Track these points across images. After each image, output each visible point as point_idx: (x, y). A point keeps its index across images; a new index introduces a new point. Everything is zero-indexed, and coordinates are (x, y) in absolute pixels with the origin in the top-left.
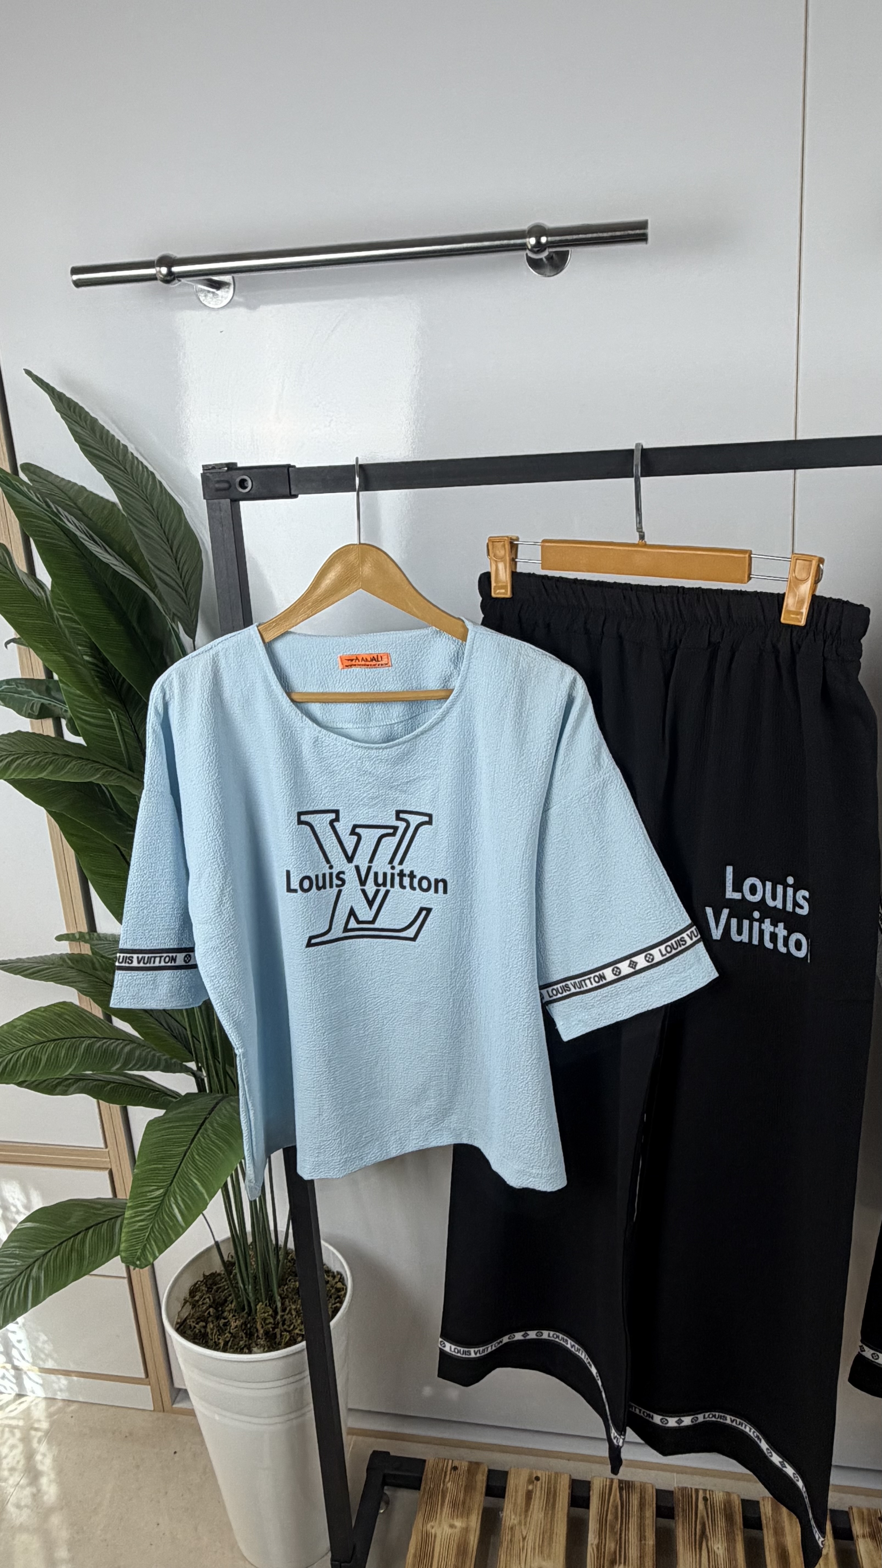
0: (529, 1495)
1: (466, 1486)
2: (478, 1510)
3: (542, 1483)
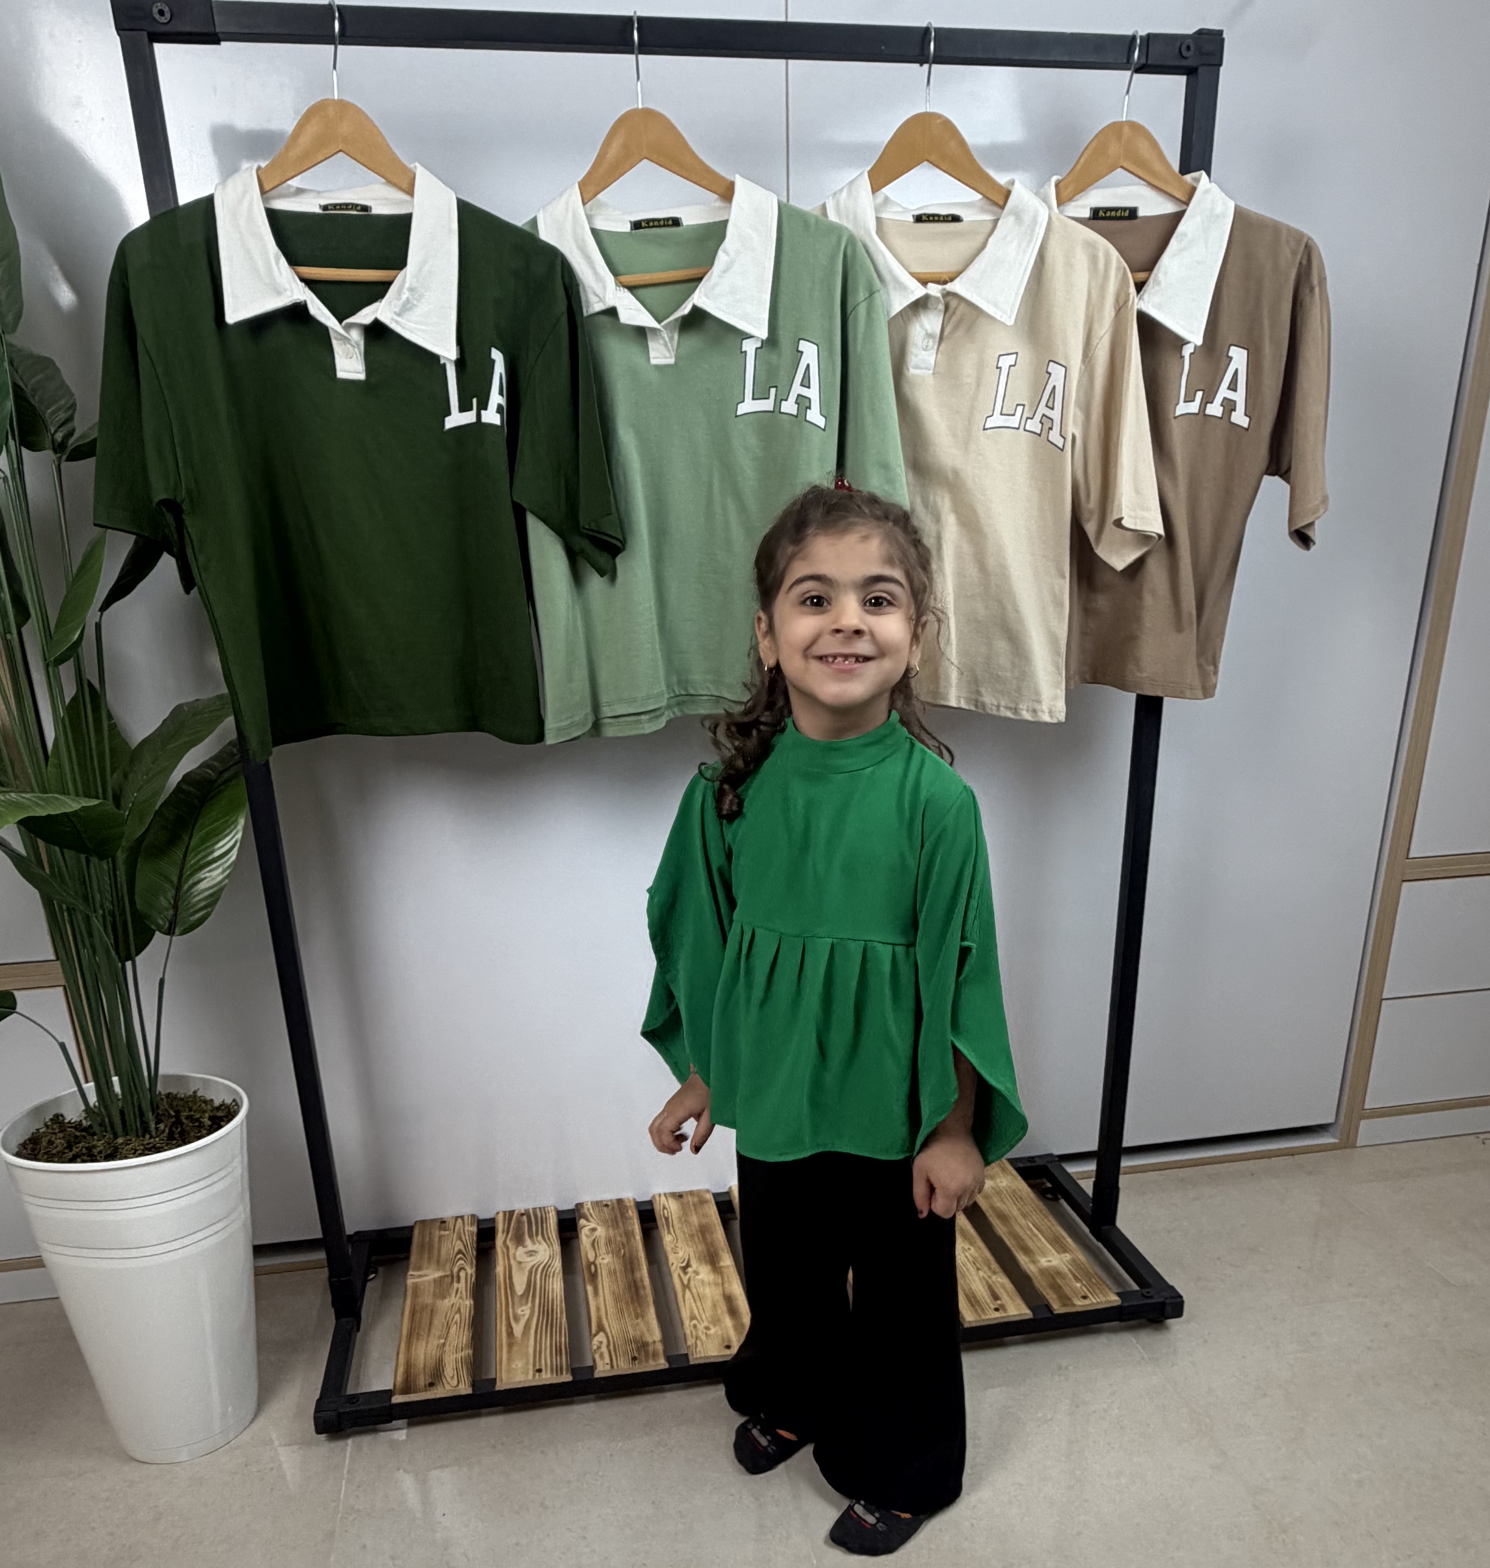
0: (996, 1297)
1: (1060, 1287)
2: (1034, 1275)
3: (990, 1308)
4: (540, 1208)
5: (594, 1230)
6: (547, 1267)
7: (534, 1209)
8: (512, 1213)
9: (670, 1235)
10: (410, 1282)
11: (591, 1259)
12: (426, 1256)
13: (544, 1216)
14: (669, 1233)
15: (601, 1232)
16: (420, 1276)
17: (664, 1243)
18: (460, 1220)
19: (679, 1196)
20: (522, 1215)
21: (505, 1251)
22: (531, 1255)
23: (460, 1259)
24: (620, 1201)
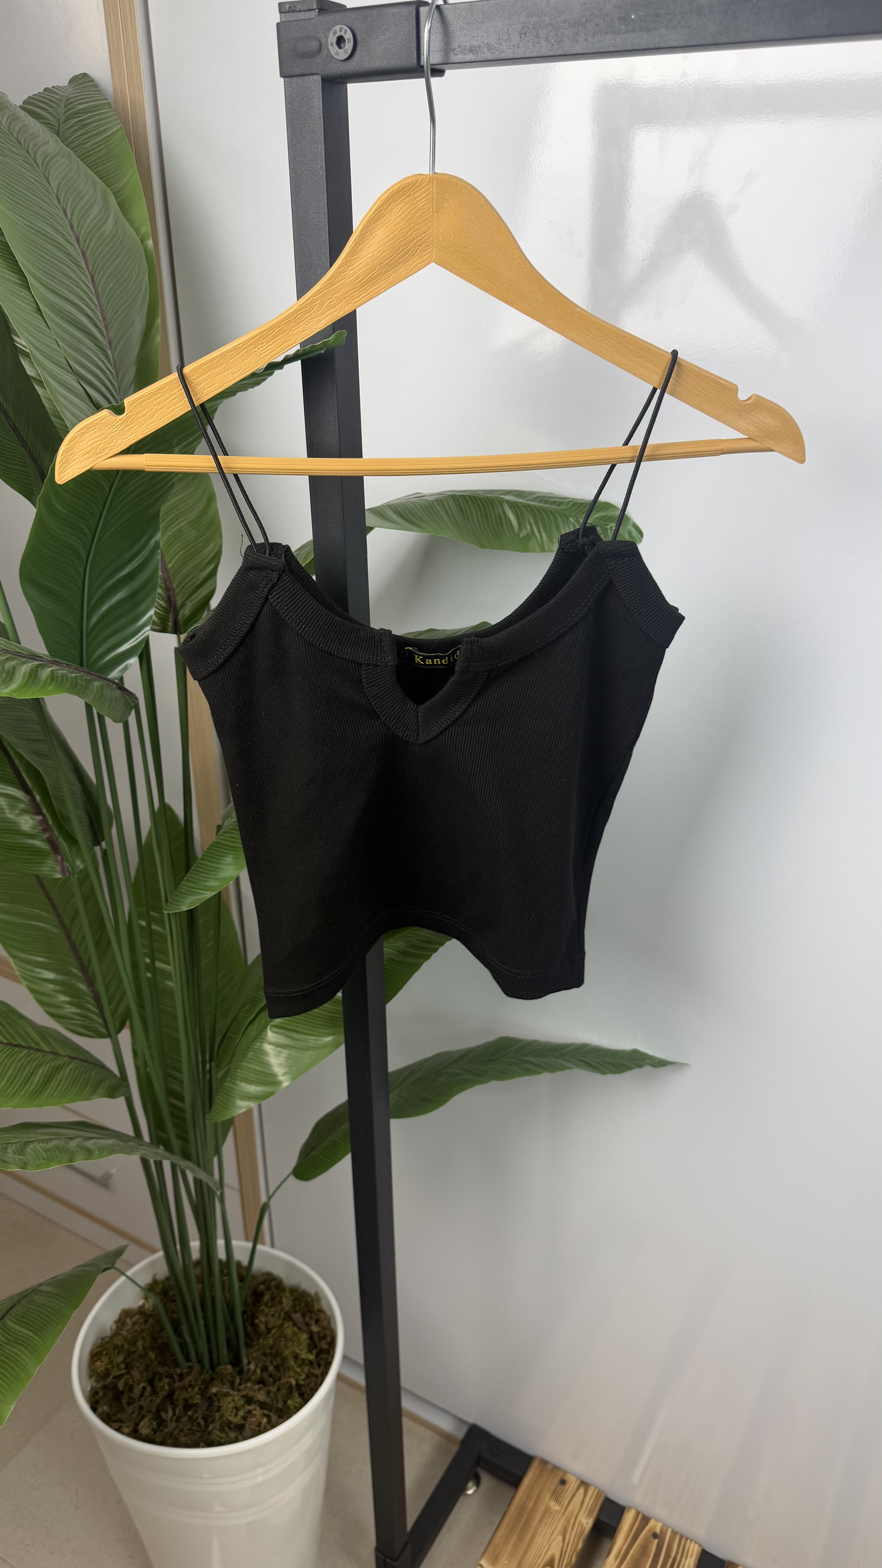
4: (682, 1537)
7: (674, 1533)
8: (646, 1520)
12: (514, 1538)
18: (582, 1490)
20: (655, 1536)
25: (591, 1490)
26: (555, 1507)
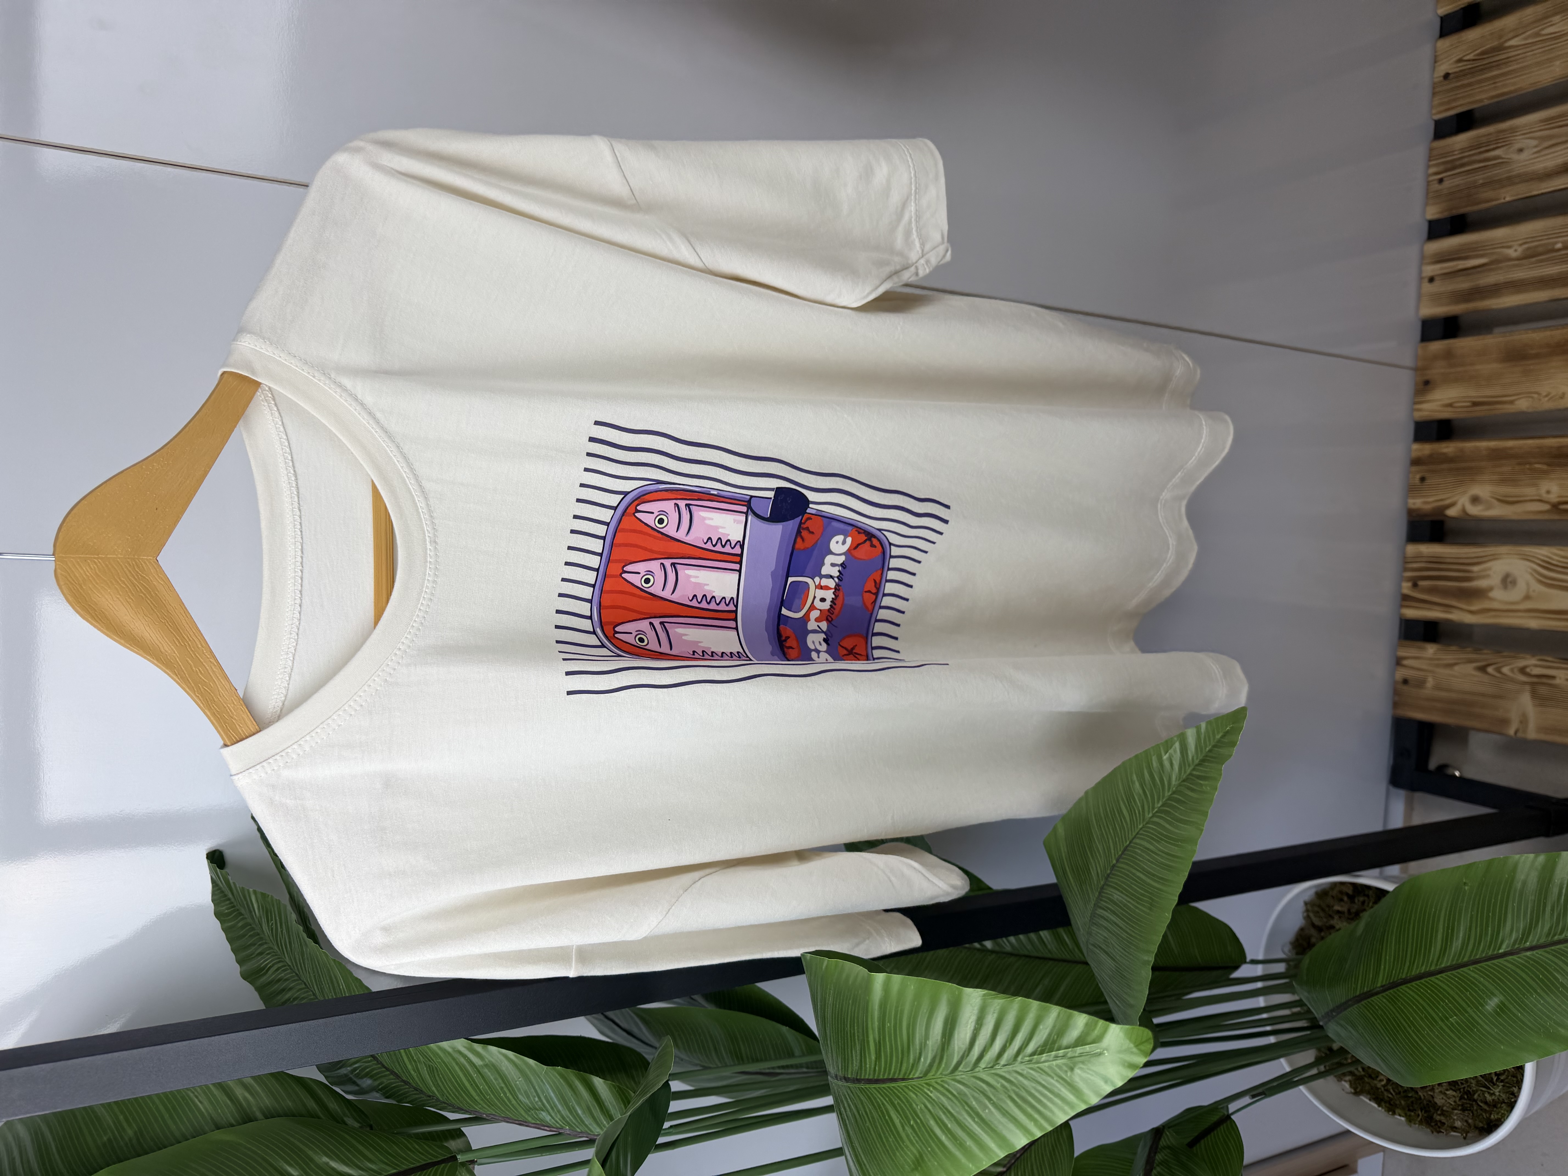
4: (1402, 562)
5: (1475, 500)
6: (1548, 565)
7: (1405, 570)
8: (1405, 597)
9: (1517, 402)
10: (1532, 734)
11: (1546, 507)
12: (1476, 710)
13: (1424, 560)
14: (1512, 402)
15: (1483, 490)
16: (1524, 721)
17: (1530, 410)
18: (1404, 662)
19: (1425, 386)
20: (1415, 585)
21: (1493, 613)
22: (1514, 583)
23: (1498, 670)
24: (1416, 462)
25: (1401, 653)
26: (1430, 682)
